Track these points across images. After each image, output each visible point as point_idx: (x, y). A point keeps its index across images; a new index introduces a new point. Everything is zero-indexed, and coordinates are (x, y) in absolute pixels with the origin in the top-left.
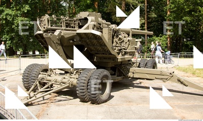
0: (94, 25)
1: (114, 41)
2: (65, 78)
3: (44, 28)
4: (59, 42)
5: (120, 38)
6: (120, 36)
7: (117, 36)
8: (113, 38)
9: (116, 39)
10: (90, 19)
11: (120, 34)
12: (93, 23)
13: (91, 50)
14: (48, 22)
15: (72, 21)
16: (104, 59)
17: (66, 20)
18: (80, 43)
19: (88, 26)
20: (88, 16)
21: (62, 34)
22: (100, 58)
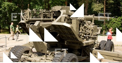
0: (66, 17)
1: (81, 29)
2: (42, 59)
3: (27, 19)
4: (38, 31)
5: (85, 27)
6: (85, 25)
7: (83, 25)
8: (80, 26)
9: (82, 27)
10: (62, 12)
11: (85, 24)
12: (65, 15)
13: (63, 37)
14: (30, 15)
15: (48, 13)
16: (73, 43)
17: (43, 13)
18: (54, 31)
19: (61, 18)
20: (61, 9)
21: (41, 25)
22: (70, 42)
